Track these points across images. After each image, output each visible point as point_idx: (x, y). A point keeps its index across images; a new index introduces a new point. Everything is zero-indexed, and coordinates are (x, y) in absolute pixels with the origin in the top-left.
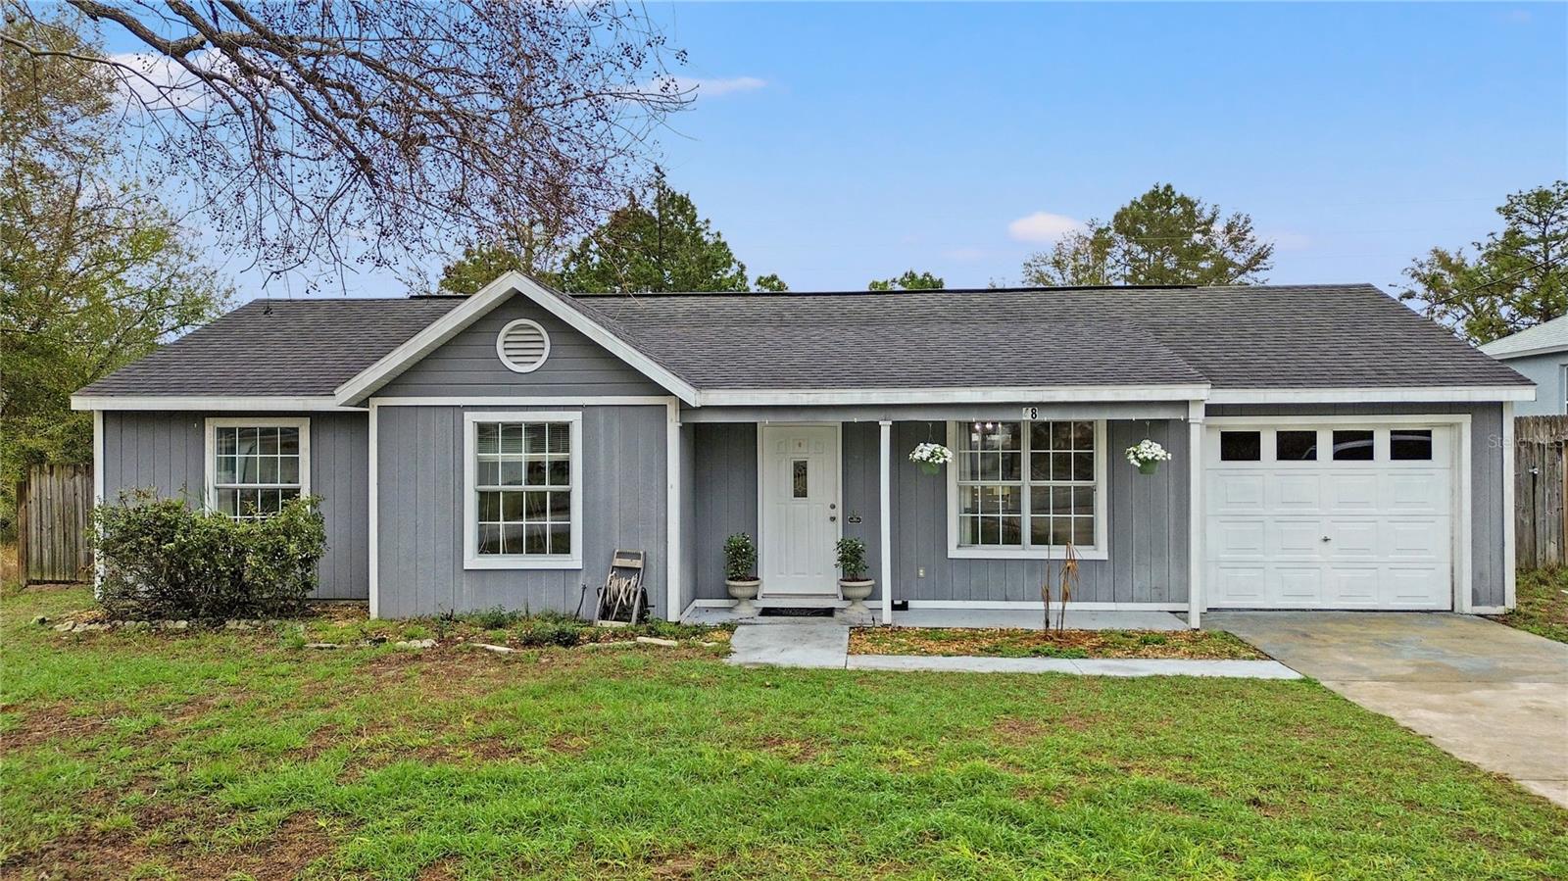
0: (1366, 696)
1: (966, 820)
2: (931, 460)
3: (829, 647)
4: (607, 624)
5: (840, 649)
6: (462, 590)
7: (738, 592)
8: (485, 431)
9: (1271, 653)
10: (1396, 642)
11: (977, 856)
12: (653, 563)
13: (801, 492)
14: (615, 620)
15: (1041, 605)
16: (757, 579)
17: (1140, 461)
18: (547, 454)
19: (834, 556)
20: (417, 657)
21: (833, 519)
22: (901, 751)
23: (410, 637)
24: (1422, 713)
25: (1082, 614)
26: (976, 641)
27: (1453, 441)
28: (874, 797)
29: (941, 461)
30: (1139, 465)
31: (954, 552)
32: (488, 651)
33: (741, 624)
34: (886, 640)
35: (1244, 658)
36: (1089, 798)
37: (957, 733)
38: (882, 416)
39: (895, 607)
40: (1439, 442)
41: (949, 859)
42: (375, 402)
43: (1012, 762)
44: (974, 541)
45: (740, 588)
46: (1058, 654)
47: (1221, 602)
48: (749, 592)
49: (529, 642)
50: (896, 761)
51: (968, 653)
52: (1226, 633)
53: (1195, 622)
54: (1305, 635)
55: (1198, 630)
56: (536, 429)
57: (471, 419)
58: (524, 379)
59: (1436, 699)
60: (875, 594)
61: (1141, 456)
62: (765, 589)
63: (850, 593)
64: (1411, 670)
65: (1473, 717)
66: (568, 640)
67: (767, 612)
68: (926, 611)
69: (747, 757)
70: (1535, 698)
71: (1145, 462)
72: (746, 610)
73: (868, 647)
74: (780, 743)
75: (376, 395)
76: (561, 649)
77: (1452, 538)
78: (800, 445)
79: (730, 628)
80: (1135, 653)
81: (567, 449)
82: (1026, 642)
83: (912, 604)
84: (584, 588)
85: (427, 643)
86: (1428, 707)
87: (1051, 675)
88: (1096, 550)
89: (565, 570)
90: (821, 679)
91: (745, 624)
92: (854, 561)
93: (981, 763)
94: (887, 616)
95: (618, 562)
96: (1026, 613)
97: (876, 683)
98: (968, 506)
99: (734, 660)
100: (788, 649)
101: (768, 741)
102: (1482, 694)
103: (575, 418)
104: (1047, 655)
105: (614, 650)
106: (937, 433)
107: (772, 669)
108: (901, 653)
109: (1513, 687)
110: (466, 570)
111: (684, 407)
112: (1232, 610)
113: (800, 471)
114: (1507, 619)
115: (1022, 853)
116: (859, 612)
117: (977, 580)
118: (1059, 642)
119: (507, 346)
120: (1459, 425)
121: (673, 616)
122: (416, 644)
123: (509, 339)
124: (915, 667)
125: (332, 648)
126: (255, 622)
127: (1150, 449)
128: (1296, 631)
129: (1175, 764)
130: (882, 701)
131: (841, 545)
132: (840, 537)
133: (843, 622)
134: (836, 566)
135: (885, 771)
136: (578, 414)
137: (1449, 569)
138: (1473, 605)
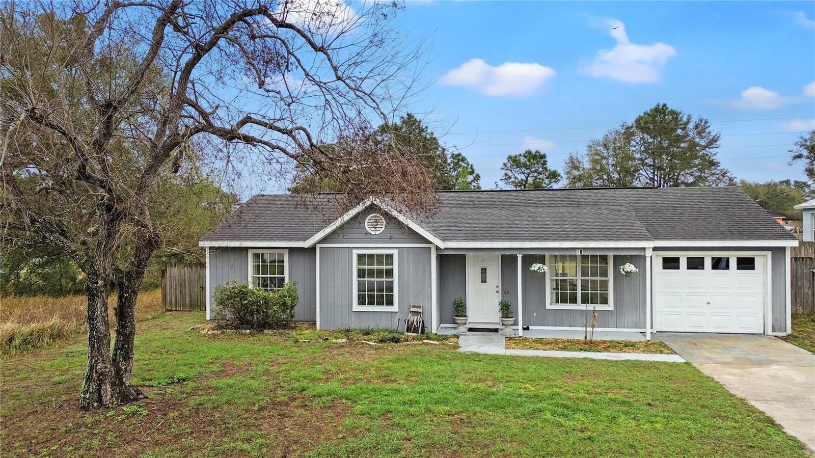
0: (707, 369)
1: (550, 407)
2: (538, 271)
3: (497, 345)
4: (410, 334)
5: (502, 346)
6: (351, 320)
7: (459, 321)
8: (360, 257)
9: (677, 351)
10: (732, 347)
11: (553, 417)
12: (426, 310)
13: (484, 280)
14: (412, 332)
15: (584, 329)
16: (466, 316)
17: (625, 272)
18: (384, 266)
19: (498, 308)
20: (342, 346)
21: (498, 292)
22: (527, 385)
23: (337, 338)
24: (727, 376)
25: (601, 333)
26: (557, 344)
27: (763, 262)
28: (519, 399)
29: (543, 271)
30: (624, 274)
31: (548, 306)
32: (368, 344)
33: (461, 335)
34: (520, 343)
35: (665, 353)
36: (592, 402)
37: (548, 379)
38: (518, 252)
39: (524, 329)
40: (757, 262)
41: (543, 417)
42: (319, 246)
43: (567, 390)
44: (557, 302)
45: (460, 320)
46: (589, 350)
47: (663, 329)
48: (463, 322)
49: (381, 341)
50: (526, 388)
51: (554, 349)
52: (661, 342)
53: (649, 337)
54: (695, 344)
55: (649, 341)
56: (380, 256)
57: (355, 253)
58: (376, 237)
59: (735, 371)
60: (516, 323)
61: (625, 270)
62: (469, 320)
63: (505, 323)
64: (732, 359)
65: (745, 378)
66: (397, 341)
67: (470, 330)
68: (537, 331)
69: (474, 386)
70: (775, 372)
71: (627, 273)
72: (462, 329)
73: (513, 346)
74: (484, 381)
75: (320, 243)
76: (394, 344)
77: (764, 303)
78: (483, 261)
79: (457, 336)
80: (621, 350)
81: (392, 264)
82: (577, 345)
83: (531, 327)
84: (399, 320)
85: (344, 340)
86: (730, 374)
87: (585, 359)
88: (609, 306)
89: (391, 312)
90: (496, 358)
91: (463, 335)
92: (506, 310)
93: (555, 389)
94: (521, 333)
95: (412, 309)
96: (577, 332)
97: (517, 361)
98: (555, 287)
99: (461, 350)
100: (482, 346)
101: (480, 380)
102: (755, 370)
103: (395, 252)
104: (585, 350)
105: (415, 345)
106: (541, 260)
107: (477, 354)
108: (527, 349)
109: (770, 367)
110: (354, 311)
111: (437, 248)
112: (668, 332)
113: (484, 271)
114: (786, 339)
115: (567, 417)
116: (509, 331)
117: (558, 318)
118: (590, 345)
119: (369, 224)
120: (767, 255)
121: (434, 331)
122: (340, 341)
123: (369, 221)
124: (533, 355)
125: (309, 342)
126: (274, 331)
127: (629, 267)
128: (691, 342)
129: (625, 392)
130: (520, 367)
131: (501, 303)
132: (501, 300)
133: (503, 335)
134: (499, 311)
135: (522, 391)
136: (396, 251)
137: (763, 316)
138: (772, 332)
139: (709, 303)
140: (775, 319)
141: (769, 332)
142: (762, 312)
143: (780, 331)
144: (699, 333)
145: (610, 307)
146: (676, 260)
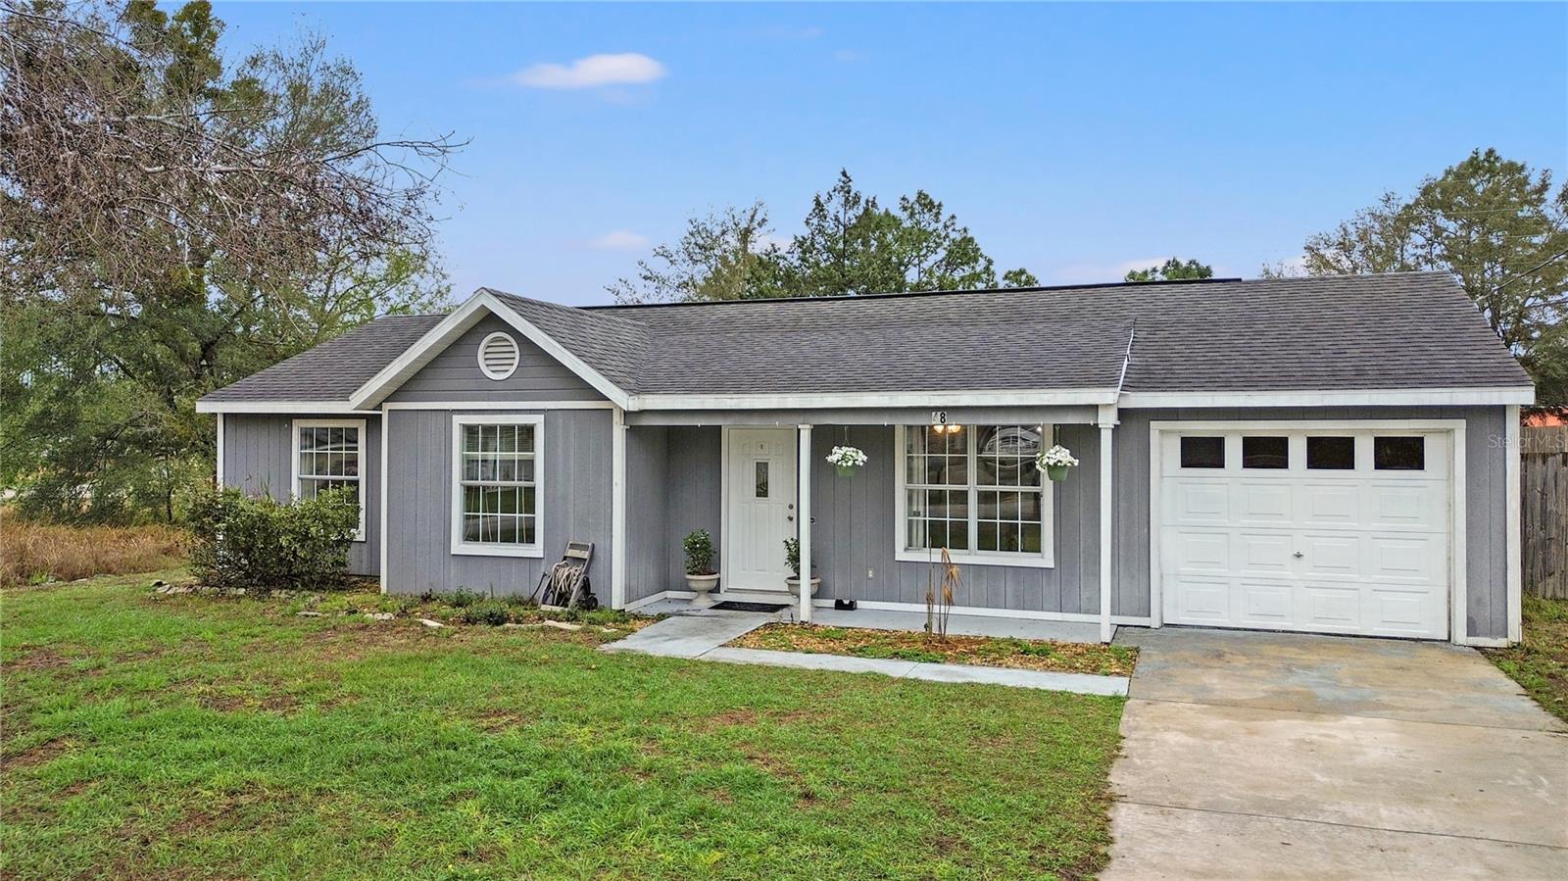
4: (547, 608)
6: (450, 573)
7: (693, 585)
8: (470, 431)
12: (600, 554)
13: (762, 490)
14: (556, 604)
15: (923, 608)
16: (719, 574)
18: (516, 453)
20: (365, 628)
21: (791, 519)
25: (965, 619)
27: (1446, 449)
31: (901, 555)
32: (423, 625)
33: (679, 615)
35: (1101, 674)
38: (801, 419)
39: (842, 607)
40: (1431, 450)
42: (387, 406)
44: (922, 544)
45: (702, 581)
47: (1181, 618)
48: (711, 586)
52: (1131, 649)
53: (1107, 636)
55: (1107, 644)
56: (508, 430)
57: (458, 420)
58: (499, 386)
62: (726, 583)
63: (796, 591)
66: (499, 620)
67: (722, 606)
68: (874, 614)
73: (751, 641)
75: (387, 400)
76: (483, 627)
77: (1449, 558)
81: (532, 449)
83: (860, 604)
84: (544, 575)
85: (386, 616)
88: (1043, 557)
89: (528, 558)
94: (804, 613)
95: (571, 553)
98: (918, 509)
103: (538, 421)
106: (850, 437)
110: (454, 555)
112: (1193, 626)
117: (924, 583)
119: (488, 356)
120: (1451, 431)
121: (617, 603)
122: (378, 617)
123: (488, 350)
126: (292, 592)
131: (787, 545)
132: (795, 536)
134: (785, 565)
136: (541, 418)
137: (1445, 594)
138: (1468, 635)
139: (1299, 556)
140: (1474, 602)
141: (1461, 636)
142: (1445, 583)
143: (1491, 634)
144: (1274, 631)
145: (1046, 559)
146: (1217, 445)
